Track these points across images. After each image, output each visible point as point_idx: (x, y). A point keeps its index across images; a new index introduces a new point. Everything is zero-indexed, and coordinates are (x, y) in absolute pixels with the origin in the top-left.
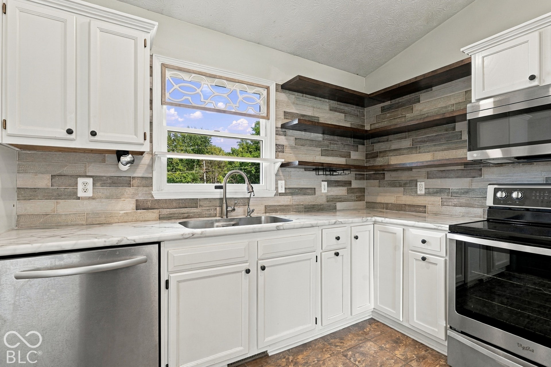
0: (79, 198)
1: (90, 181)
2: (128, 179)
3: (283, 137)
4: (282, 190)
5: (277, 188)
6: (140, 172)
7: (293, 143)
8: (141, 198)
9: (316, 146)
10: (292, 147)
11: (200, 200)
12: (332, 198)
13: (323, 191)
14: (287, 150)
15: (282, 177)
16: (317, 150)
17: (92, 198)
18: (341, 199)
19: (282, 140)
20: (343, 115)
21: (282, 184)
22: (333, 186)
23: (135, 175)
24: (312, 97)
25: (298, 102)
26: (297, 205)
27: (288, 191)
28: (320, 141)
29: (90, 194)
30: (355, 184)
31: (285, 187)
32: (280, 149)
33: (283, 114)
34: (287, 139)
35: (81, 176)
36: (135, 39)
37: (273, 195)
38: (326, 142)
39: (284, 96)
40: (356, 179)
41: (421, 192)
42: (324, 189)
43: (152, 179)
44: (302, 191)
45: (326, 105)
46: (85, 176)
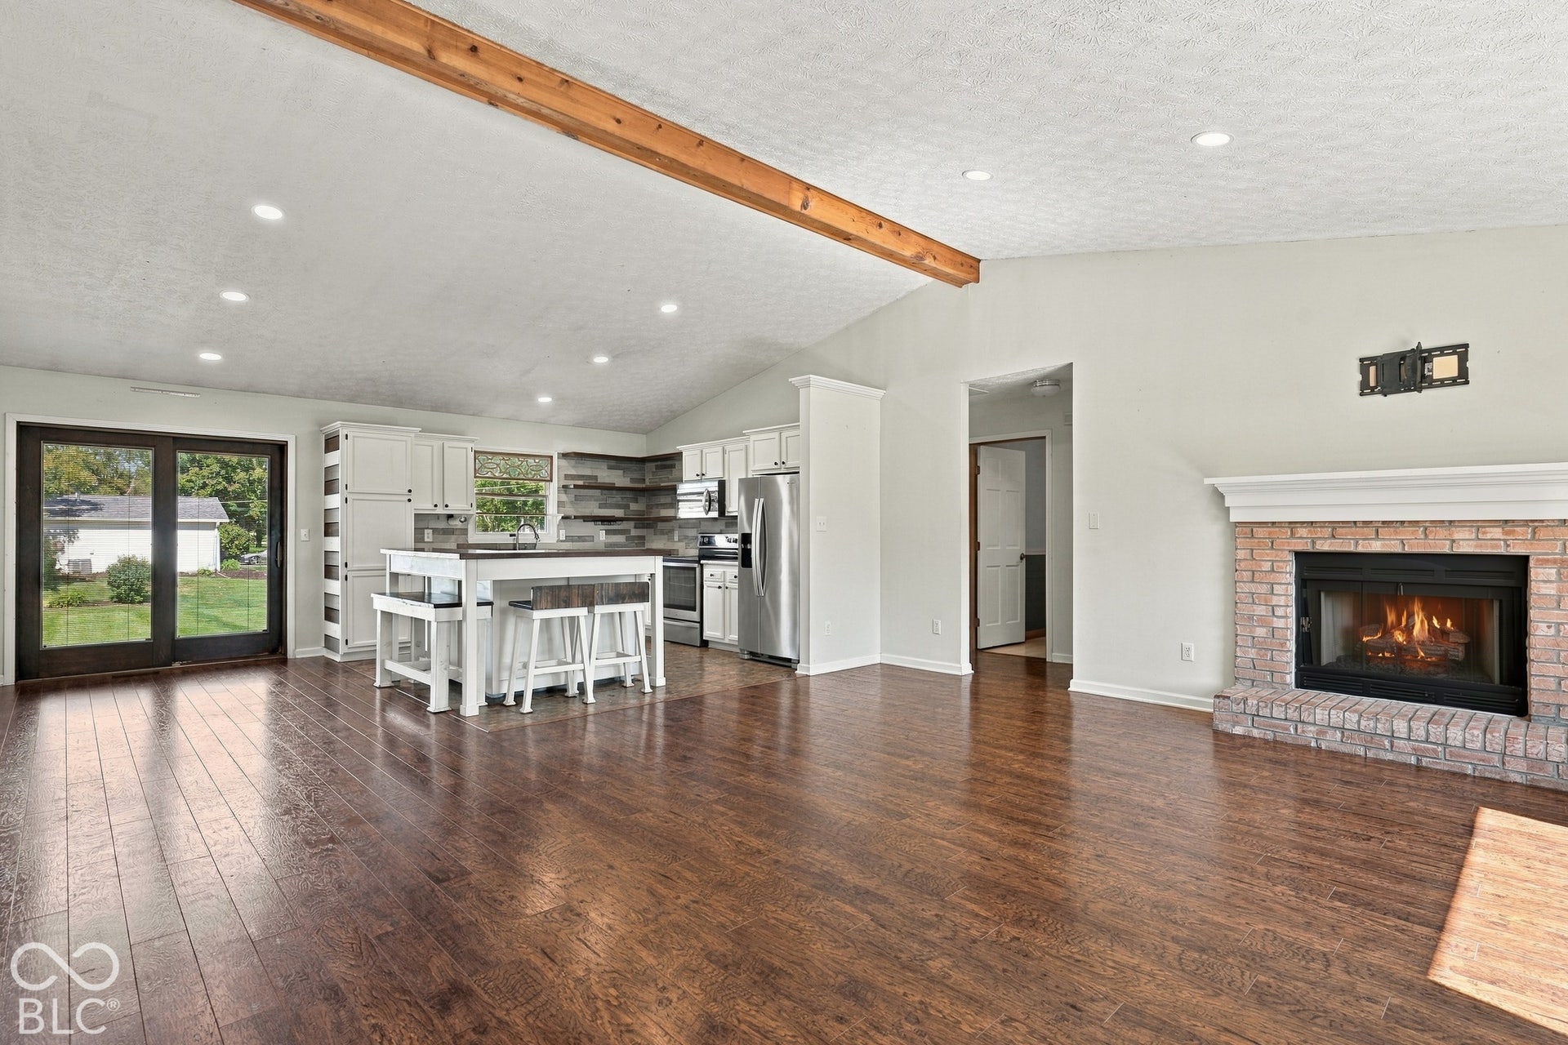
1: (432, 531)
2: (452, 530)
3: (564, 495)
4: (563, 538)
5: (558, 536)
6: (458, 526)
7: (572, 499)
9: (595, 501)
10: (572, 503)
11: (500, 544)
12: (610, 545)
13: (601, 539)
14: (568, 505)
15: (564, 527)
16: (595, 503)
17: (432, 542)
19: (564, 498)
20: (621, 472)
21: (562, 532)
22: (611, 535)
23: (457, 528)
24: (591, 459)
25: (577, 466)
28: (598, 497)
30: (634, 532)
31: (566, 535)
32: (560, 504)
33: (563, 477)
34: (567, 497)
36: (466, 448)
37: (555, 541)
38: (604, 497)
39: (564, 462)
40: (635, 527)
41: (676, 539)
42: (601, 535)
43: (467, 529)
44: (581, 539)
45: (604, 465)
46: (428, 528)
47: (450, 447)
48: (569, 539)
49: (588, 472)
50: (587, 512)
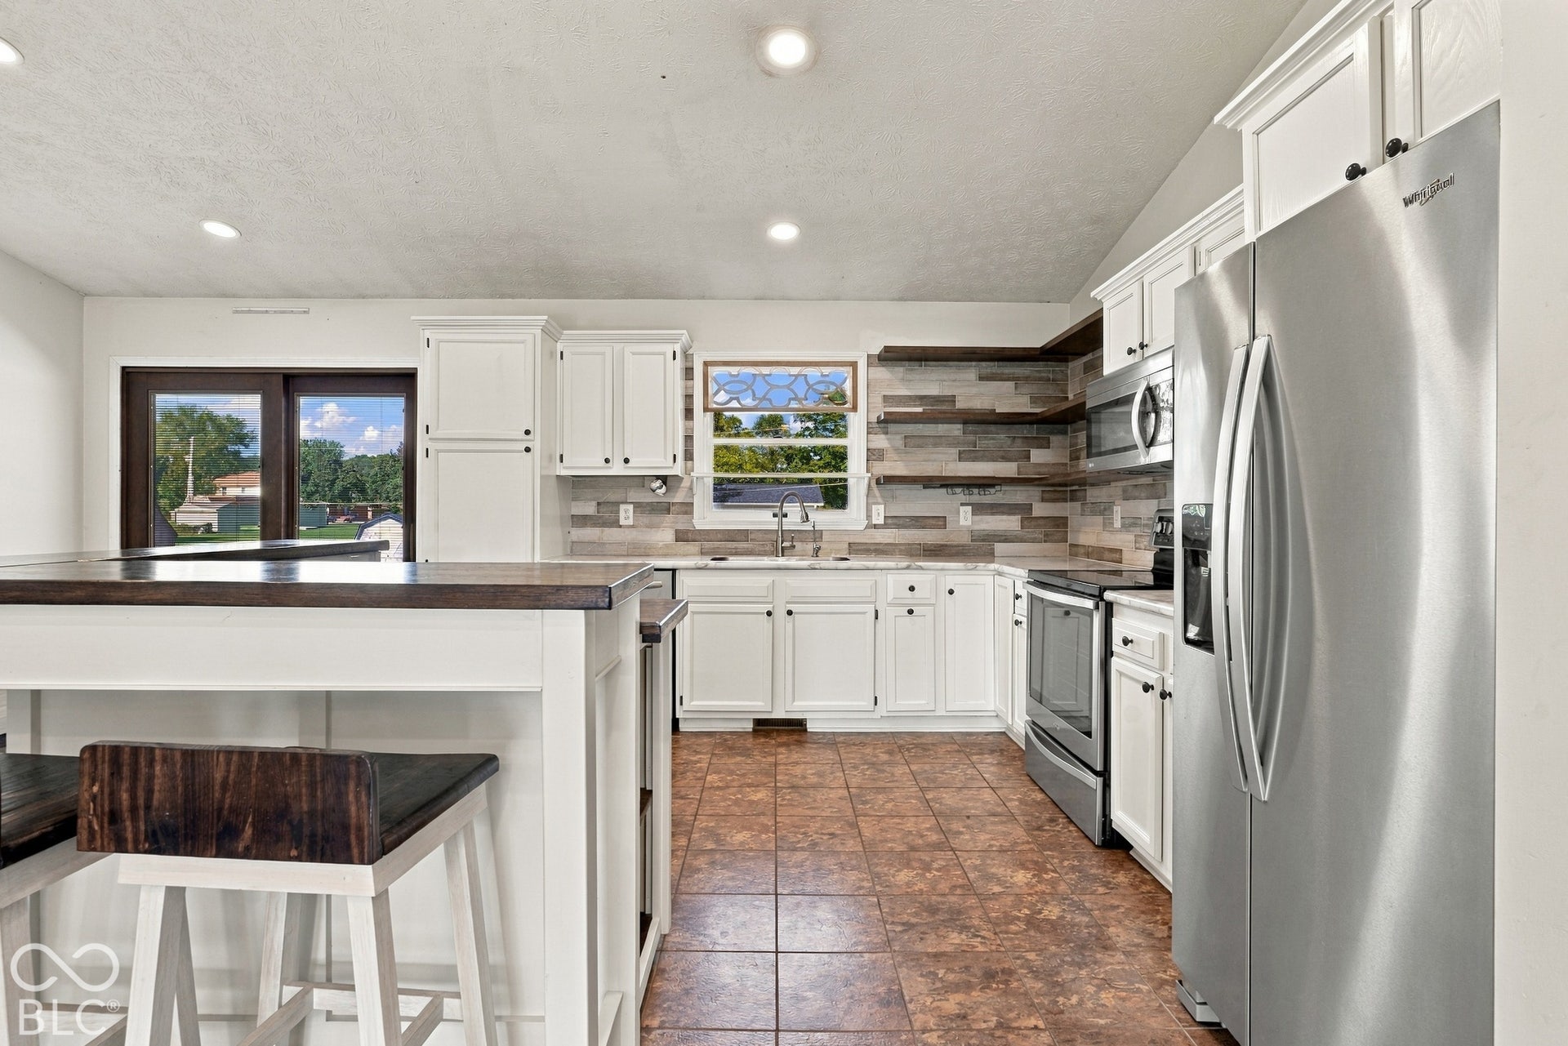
0: (621, 526)
1: (631, 507)
2: (666, 504)
3: (881, 437)
4: (879, 520)
5: (869, 517)
6: (679, 497)
7: (899, 443)
8: (680, 527)
9: (950, 445)
10: (896, 450)
11: (752, 531)
12: (984, 535)
13: (962, 522)
14: (890, 455)
15: (880, 500)
16: (950, 452)
17: (632, 527)
18: (1006, 538)
19: (881, 441)
20: (1011, 384)
21: (879, 511)
22: (987, 514)
23: (675, 500)
24: (940, 363)
25: (909, 377)
26: (909, 544)
27: (890, 521)
28: (955, 437)
29: (630, 522)
30: (1042, 509)
31: (885, 513)
32: (873, 455)
33: (880, 400)
34: (888, 439)
35: (623, 503)
37: (862, 527)
38: (971, 438)
39: (882, 373)
40: (1043, 500)
41: (1118, 524)
42: (965, 519)
43: (693, 503)
44: (919, 522)
45: (970, 373)
46: (626, 503)
47: (634, 354)
48: (892, 522)
49: (933, 390)
50: (930, 469)
